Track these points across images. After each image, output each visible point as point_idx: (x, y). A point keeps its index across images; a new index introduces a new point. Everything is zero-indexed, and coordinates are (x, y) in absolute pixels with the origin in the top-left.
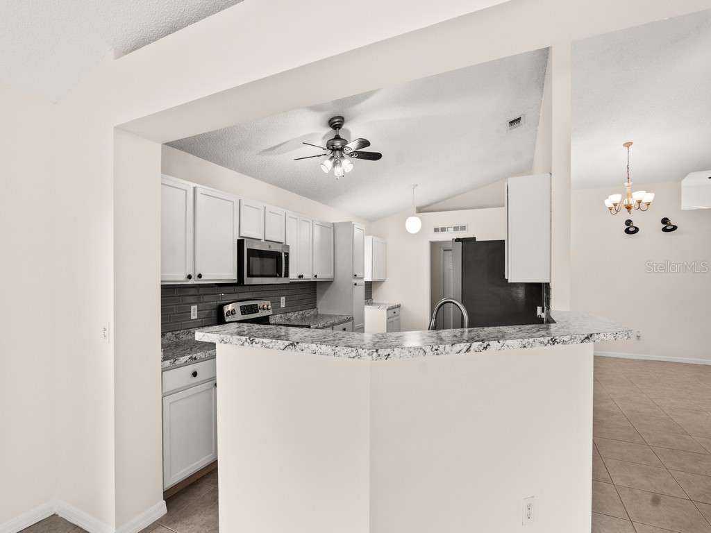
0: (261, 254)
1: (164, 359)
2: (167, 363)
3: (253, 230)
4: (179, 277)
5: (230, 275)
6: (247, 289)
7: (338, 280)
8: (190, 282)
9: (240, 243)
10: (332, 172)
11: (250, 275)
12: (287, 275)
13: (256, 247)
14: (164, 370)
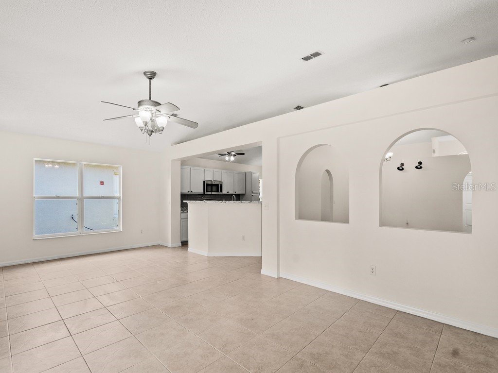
0: (212, 185)
1: (181, 210)
2: (182, 211)
3: (209, 178)
4: (186, 192)
5: (201, 191)
6: (207, 196)
7: (247, 194)
8: (189, 193)
9: (204, 182)
10: (229, 159)
11: (207, 192)
12: (221, 191)
13: (210, 183)
14: (181, 213)
